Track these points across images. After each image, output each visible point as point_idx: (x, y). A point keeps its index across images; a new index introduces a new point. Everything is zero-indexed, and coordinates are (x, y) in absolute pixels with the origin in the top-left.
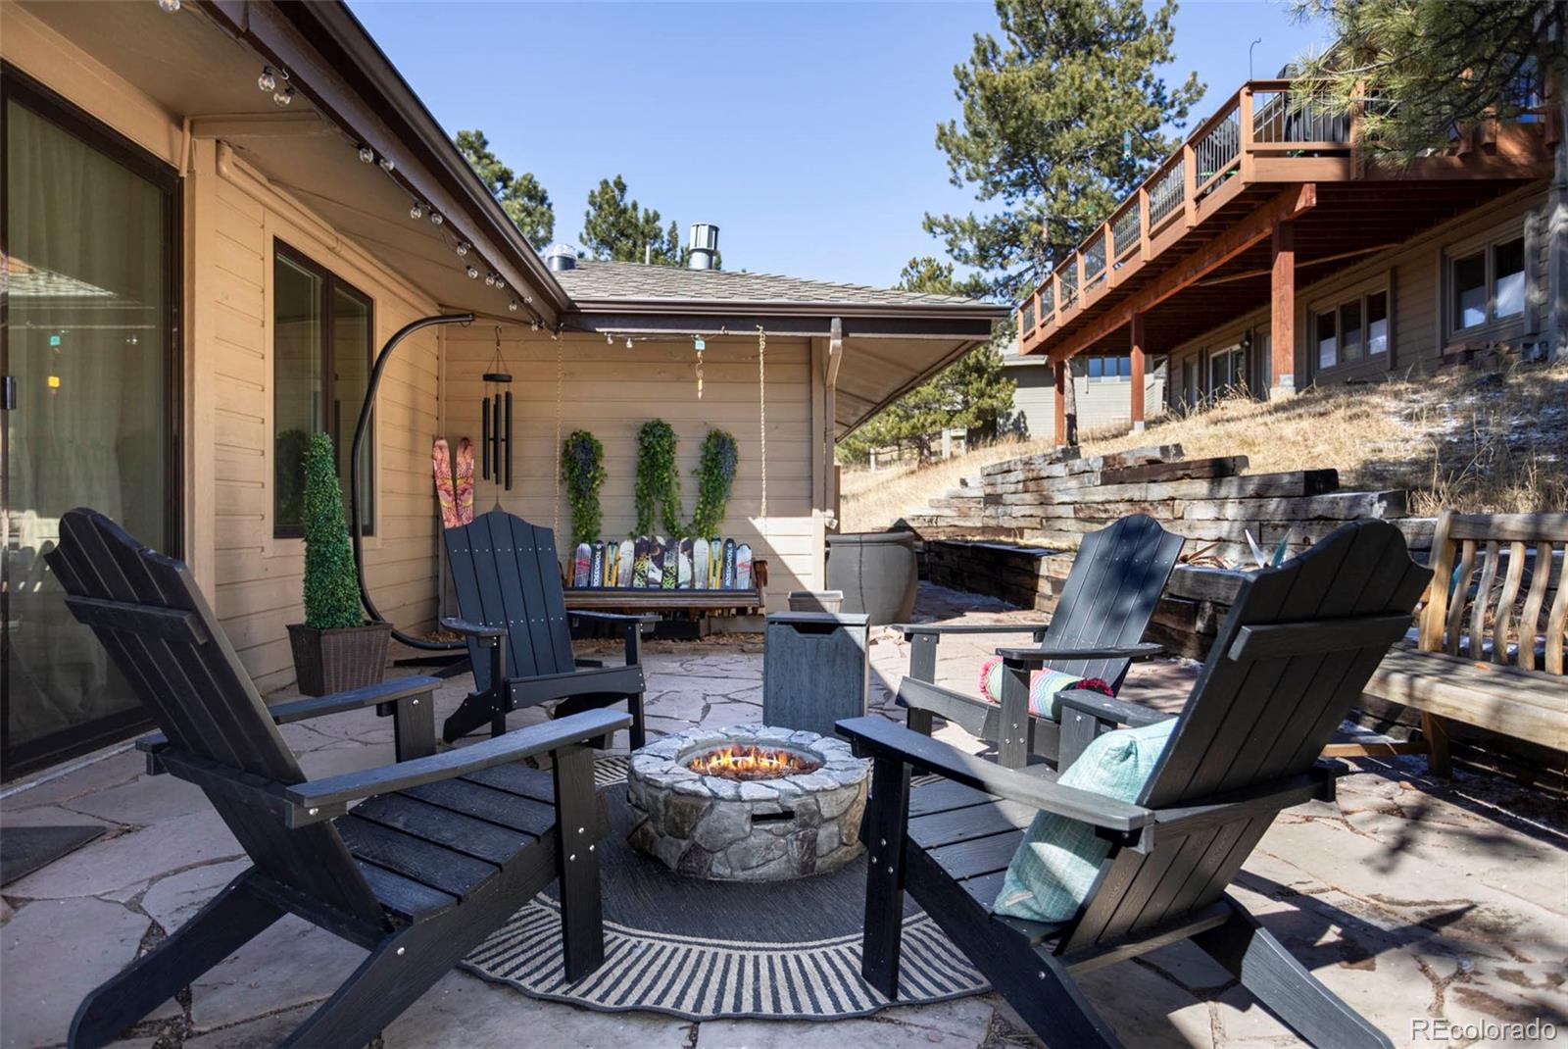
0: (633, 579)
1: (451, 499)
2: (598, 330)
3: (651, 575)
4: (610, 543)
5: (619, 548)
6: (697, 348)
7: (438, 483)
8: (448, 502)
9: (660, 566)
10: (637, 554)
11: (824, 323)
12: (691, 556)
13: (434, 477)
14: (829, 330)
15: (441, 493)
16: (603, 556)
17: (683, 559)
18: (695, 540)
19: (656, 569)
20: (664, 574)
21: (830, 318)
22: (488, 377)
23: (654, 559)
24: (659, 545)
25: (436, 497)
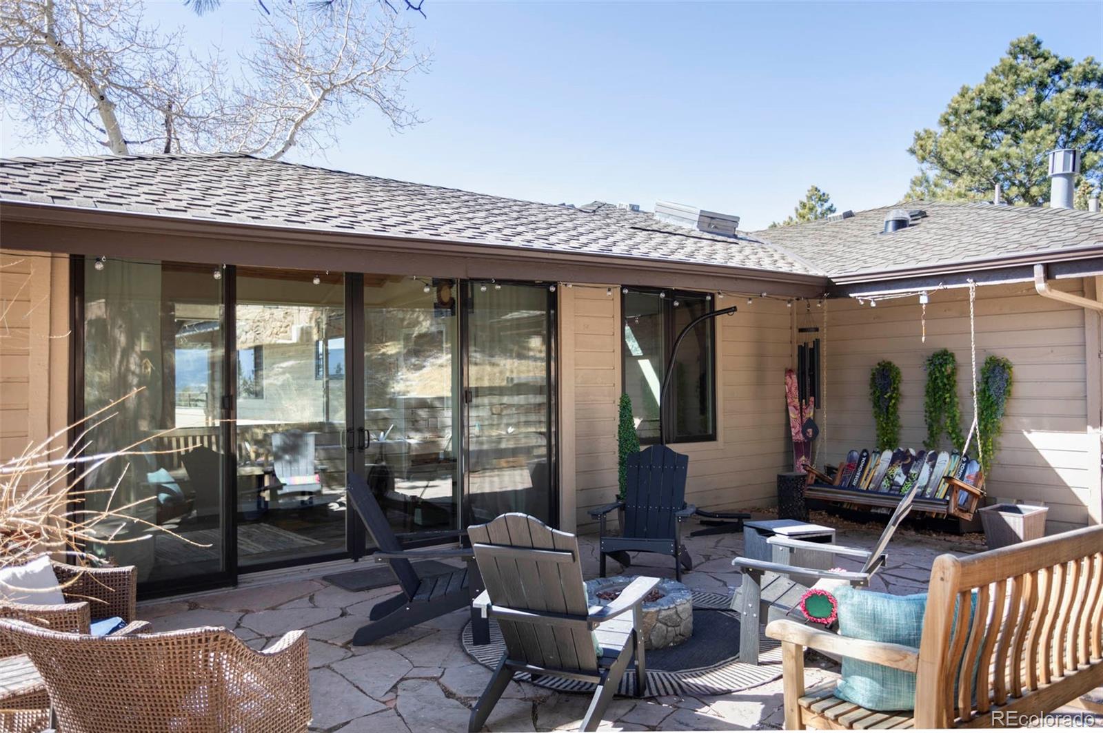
0: (882, 481)
1: (797, 412)
2: (851, 295)
3: (897, 479)
4: (874, 452)
5: (880, 456)
6: (921, 302)
7: (789, 401)
8: (794, 413)
9: (906, 472)
10: (892, 462)
11: (1028, 270)
12: (933, 466)
13: (786, 397)
14: (1032, 275)
15: (790, 408)
16: (867, 462)
17: (926, 468)
18: (939, 453)
19: (902, 475)
20: (907, 480)
21: (1033, 265)
22: (801, 330)
23: (904, 466)
24: (911, 455)
25: (787, 411)
